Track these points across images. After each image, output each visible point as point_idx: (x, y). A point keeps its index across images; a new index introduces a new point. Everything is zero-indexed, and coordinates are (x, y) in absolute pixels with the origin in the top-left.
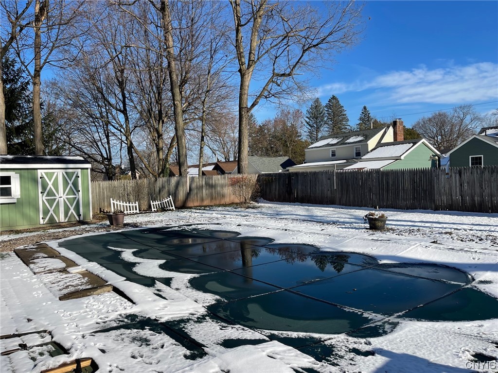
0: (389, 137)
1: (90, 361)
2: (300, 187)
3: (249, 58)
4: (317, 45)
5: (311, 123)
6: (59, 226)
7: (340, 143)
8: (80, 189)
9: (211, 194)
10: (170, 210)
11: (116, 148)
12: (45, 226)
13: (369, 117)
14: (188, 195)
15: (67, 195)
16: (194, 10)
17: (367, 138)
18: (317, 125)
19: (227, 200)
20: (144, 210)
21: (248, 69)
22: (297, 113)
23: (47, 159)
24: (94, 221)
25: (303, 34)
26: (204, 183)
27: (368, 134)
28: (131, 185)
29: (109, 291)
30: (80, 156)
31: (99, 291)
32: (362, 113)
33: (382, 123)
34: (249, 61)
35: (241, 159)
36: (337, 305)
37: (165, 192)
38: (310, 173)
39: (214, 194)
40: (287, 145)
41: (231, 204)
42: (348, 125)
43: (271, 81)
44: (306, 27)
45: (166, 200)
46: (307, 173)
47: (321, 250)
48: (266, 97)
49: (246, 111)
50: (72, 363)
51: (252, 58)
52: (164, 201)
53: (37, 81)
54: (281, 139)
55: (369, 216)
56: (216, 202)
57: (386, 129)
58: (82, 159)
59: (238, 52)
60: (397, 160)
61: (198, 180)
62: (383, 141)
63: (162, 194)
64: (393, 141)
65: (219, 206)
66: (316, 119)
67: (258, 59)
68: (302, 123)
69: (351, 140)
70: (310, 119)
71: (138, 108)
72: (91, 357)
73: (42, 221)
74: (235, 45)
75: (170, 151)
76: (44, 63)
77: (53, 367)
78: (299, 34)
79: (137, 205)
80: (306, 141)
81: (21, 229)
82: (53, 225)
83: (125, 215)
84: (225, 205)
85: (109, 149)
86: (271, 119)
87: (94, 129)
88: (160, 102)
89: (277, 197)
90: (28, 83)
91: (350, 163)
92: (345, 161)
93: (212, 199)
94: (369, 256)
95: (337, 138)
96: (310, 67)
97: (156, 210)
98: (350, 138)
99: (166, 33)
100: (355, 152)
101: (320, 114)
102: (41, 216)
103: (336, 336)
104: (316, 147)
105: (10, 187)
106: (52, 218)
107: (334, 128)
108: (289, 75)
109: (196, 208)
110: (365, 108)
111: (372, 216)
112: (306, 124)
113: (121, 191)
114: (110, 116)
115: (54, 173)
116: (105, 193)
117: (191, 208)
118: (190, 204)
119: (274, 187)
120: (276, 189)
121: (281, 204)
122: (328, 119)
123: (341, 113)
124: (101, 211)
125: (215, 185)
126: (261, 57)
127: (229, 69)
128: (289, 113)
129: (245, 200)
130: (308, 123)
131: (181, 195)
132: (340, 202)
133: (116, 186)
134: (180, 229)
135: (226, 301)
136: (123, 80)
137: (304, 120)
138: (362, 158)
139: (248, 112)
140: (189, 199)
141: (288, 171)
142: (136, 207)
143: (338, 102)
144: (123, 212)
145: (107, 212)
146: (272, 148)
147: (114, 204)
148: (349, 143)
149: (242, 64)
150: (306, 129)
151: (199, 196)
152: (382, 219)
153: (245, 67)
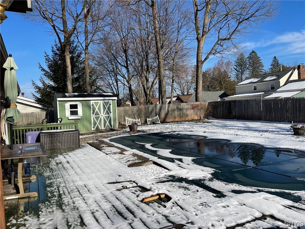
0: (295, 76)
1: (165, 195)
2: (237, 110)
3: (203, 30)
4: (248, 18)
5: (238, 69)
6: (101, 131)
7: (259, 81)
8: (112, 111)
9: (180, 114)
10: (158, 123)
11: (120, 88)
12: (94, 131)
13: (278, 63)
14: (167, 115)
15: (105, 114)
16: (167, 3)
17: (279, 77)
18: (242, 70)
19: (190, 118)
20: (143, 124)
21: (202, 37)
22: (228, 64)
23: (95, 95)
24: (119, 129)
25: (238, 12)
26: (176, 107)
27: (279, 75)
28: (136, 109)
29: (151, 164)
30: (111, 93)
31: (147, 163)
32: (273, 61)
33: (288, 67)
34: (203, 32)
35: (198, 93)
36: (291, 177)
37: (153, 114)
38: (244, 100)
39: (182, 114)
40: (222, 84)
41: (192, 120)
42: (263, 70)
43: (217, 43)
44: (241, 7)
45: (155, 118)
46: (242, 100)
47: (265, 147)
48: (214, 54)
49: (201, 63)
50: (156, 195)
51: (205, 30)
52: (154, 118)
53: (87, 52)
54: (218, 80)
55: (294, 126)
56: (183, 119)
57: (293, 71)
58: (112, 94)
59: (197, 28)
60: (302, 91)
61: (172, 106)
62: (291, 79)
63: (152, 114)
64: (298, 79)
65: (186, 121)
66: (241, 66)
67: (209, 30)
68: (231, 69)
69: (268, 79)
70: (237, 67)
71: (133, 64)
72: (164, 193)
73: (93, 129)
74: (195, 23)
75: (151, 90)
76: (90, 42)
77: (148, 197)
78: (235, 13)
79: (140, 120)
80: (234, 81)
81: (83, 133)
82: (98, 131)
83: (138, 125)
84: (189, 121)
85: (118, 88)
86: (211, 67)
87: (109, 78)
88: (147, 60)
89: (221, 116)
90: (81, 53)
91: (267, 94)
92: (263, 93)
93: (180, 117)
94: (300, 151)
95: (257, 78)
96: (242, 33)
97: (150, 123)
98: (267, 78)
99: (154, 19)
100: (270, 86)
101: (244, 63)
102: (93, 126)
103: (299, 191)
104: (243, 84)
105: (77, 110)
106: (98, 127)
107: (254, 72)
108: (229, 39)
109: (172, 122)
110: (275, 57)
111: (296, 126)
112: (234, 70)
113: (130, 112)
114: (118, 70)
115: (98, 102)
116: (122, 114)
117: (169, 122)
118: (168, 120)
119: (219, 110)
120: (220, 111)
121: (224, 120)
122: (249, 66)
123: (258, 61)
124: (120, 124)
125: (182, 108)
126: (211, 29)
127: (189, 38)
128: (223, 63)
129: (201, 118)
130: (235, 69)
131: (163, 115)
132: (265, 119)
133: (128, 110)
134: (169, 134)
135: (220, 172)
136: (126, 49)
137: (233, 66)
138: (277, 90)
139: (202, 63)
140: (167, 117)
141: (224, 100)
142: (139, 121)
143: (256, 54)
144: (137, 124)
145: (123, 124)
146: (211, 85)
147: (127, 119)
148: (266, 81)
149: (198, 34)
150: (234, 73)
151: (173, 115)
152: (303, 128)
153: (200, 36)
